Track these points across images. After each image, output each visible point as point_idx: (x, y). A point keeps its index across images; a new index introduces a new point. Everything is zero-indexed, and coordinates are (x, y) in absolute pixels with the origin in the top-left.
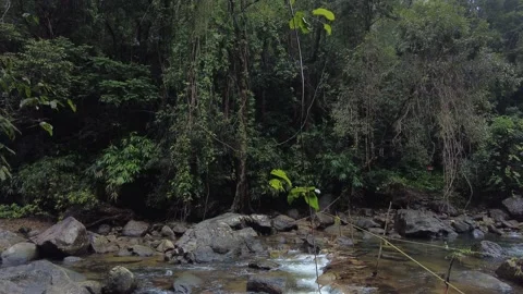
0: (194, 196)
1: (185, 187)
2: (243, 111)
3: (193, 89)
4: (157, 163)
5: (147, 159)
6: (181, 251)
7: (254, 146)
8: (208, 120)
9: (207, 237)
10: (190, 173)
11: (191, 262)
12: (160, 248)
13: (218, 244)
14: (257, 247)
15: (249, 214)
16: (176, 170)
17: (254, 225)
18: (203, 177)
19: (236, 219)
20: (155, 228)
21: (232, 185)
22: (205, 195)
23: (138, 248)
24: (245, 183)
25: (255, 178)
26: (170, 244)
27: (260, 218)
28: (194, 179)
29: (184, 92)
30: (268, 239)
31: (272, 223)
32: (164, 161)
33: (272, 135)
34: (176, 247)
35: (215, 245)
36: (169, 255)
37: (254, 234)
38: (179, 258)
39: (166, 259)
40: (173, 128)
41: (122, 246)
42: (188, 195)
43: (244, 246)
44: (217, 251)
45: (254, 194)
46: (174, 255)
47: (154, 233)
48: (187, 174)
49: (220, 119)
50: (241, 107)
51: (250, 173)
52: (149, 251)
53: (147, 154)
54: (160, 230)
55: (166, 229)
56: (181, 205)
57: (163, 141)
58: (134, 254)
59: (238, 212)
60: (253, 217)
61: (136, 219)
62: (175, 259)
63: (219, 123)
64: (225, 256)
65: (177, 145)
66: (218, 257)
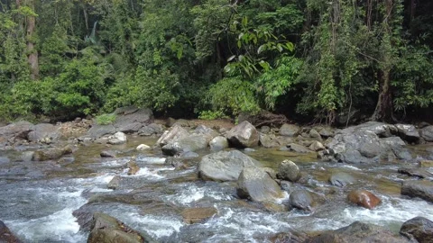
0: (337, 105)
1: (330, 98)
2: (389, 20)
3: (335, 7)
4: (305, 78)
5: (296, 75)
6: (332, 152)
7: (400, 55)
8: (352, 35)
9: (354, 142)
10: (334, 86)
11: (340, 161)
12: (312, 147)
13: (365, 149)
14: (405, 154)
15: (394, 123)
16: (320, 83)
17: (400, 134)
18: (346, 88)
19: (380, 127)
20: (304, 131)
21: (374, 96)
22: (348, 105)
23: (293, 146)
24: (387, 93)
25: (400, 88)
26: (320, 145)
27: (407, 128)
28: (338, 90)
29: (327, 12)
30: (416, 148)
31: (420, 133)
32: (311, 76)
33: (423, 42)
34: (327, 148)
35: (362, 150)
36: (321, 153)
37: (402, 142)
38: (330, 157)
39: (319, 157)
40: (317, 46)
41: (281, 143)
42: (332, 105)
43: (391, 153)
44: (364, 155)
45: (399, 104)
46: (326, 154)
47: (304, 134)
48: (331, 86)
49: (363, 32)
50: (386, 16)
51: (394, 84)
52: (303, 149)
53: (296, 71)
54: (308, 132)
55: (313, 132)
56: (326, 113)
57: (309, 58)
58: (291, 150)
59: (379, 120)
60: (399, 126)
61: (288, 123)
62: (326, 158)
63: (362, 36)
64: (372, 160)
65: (322, 61)
66: (365, 160)
